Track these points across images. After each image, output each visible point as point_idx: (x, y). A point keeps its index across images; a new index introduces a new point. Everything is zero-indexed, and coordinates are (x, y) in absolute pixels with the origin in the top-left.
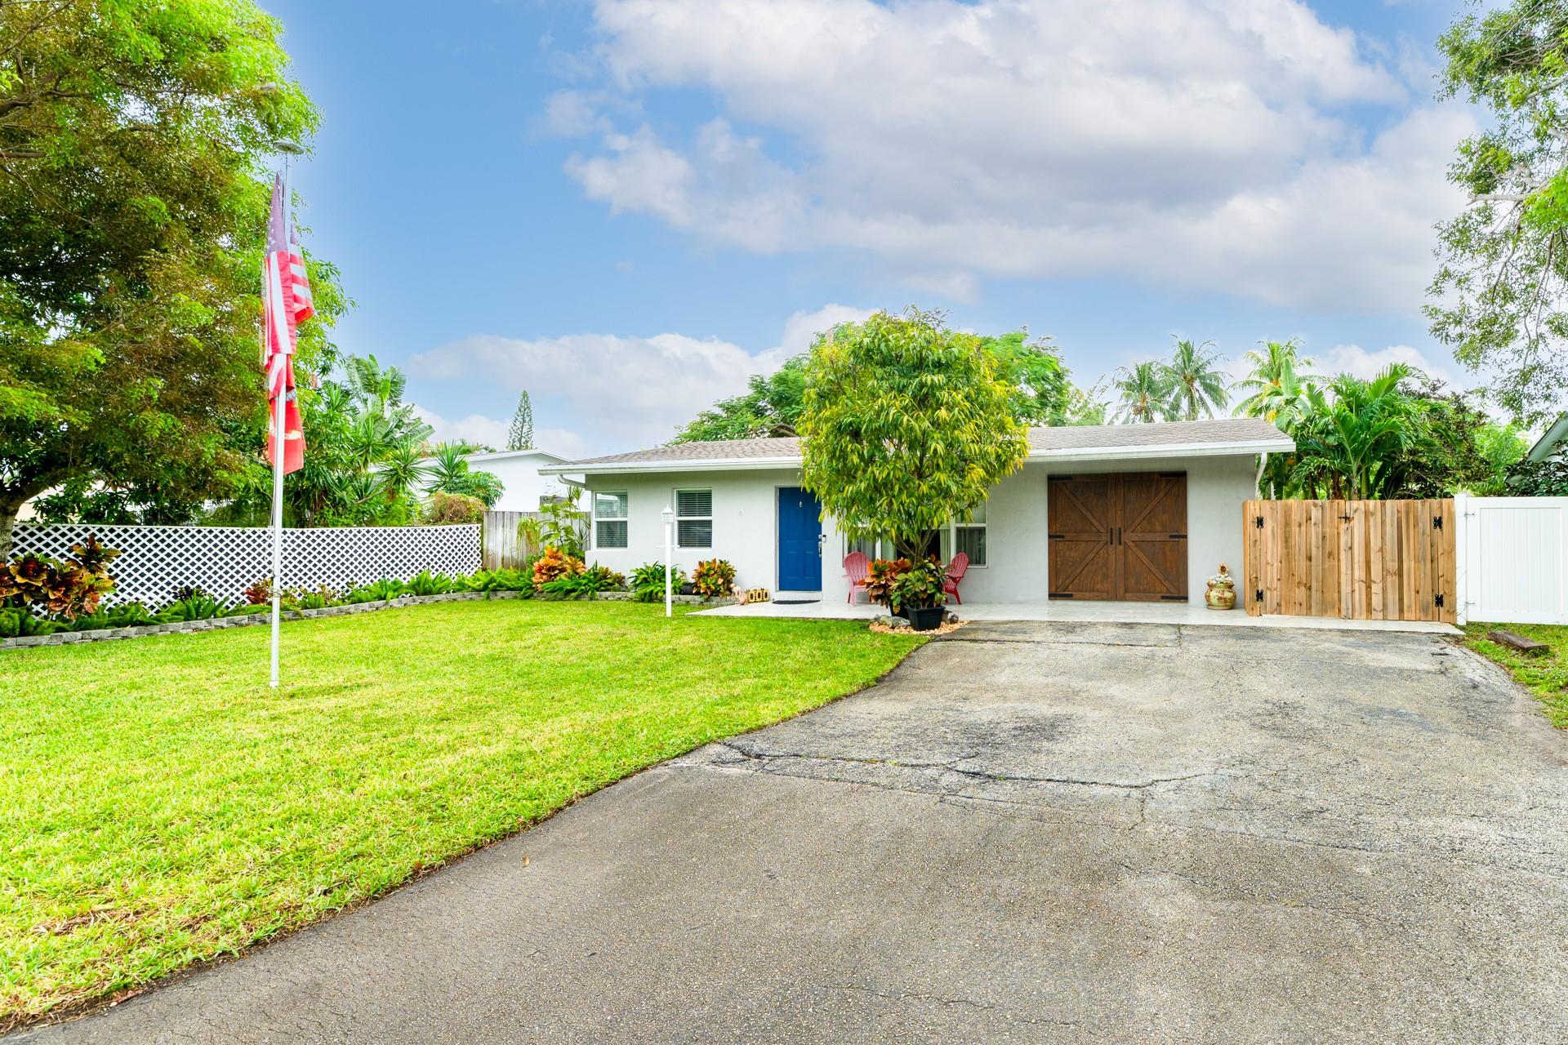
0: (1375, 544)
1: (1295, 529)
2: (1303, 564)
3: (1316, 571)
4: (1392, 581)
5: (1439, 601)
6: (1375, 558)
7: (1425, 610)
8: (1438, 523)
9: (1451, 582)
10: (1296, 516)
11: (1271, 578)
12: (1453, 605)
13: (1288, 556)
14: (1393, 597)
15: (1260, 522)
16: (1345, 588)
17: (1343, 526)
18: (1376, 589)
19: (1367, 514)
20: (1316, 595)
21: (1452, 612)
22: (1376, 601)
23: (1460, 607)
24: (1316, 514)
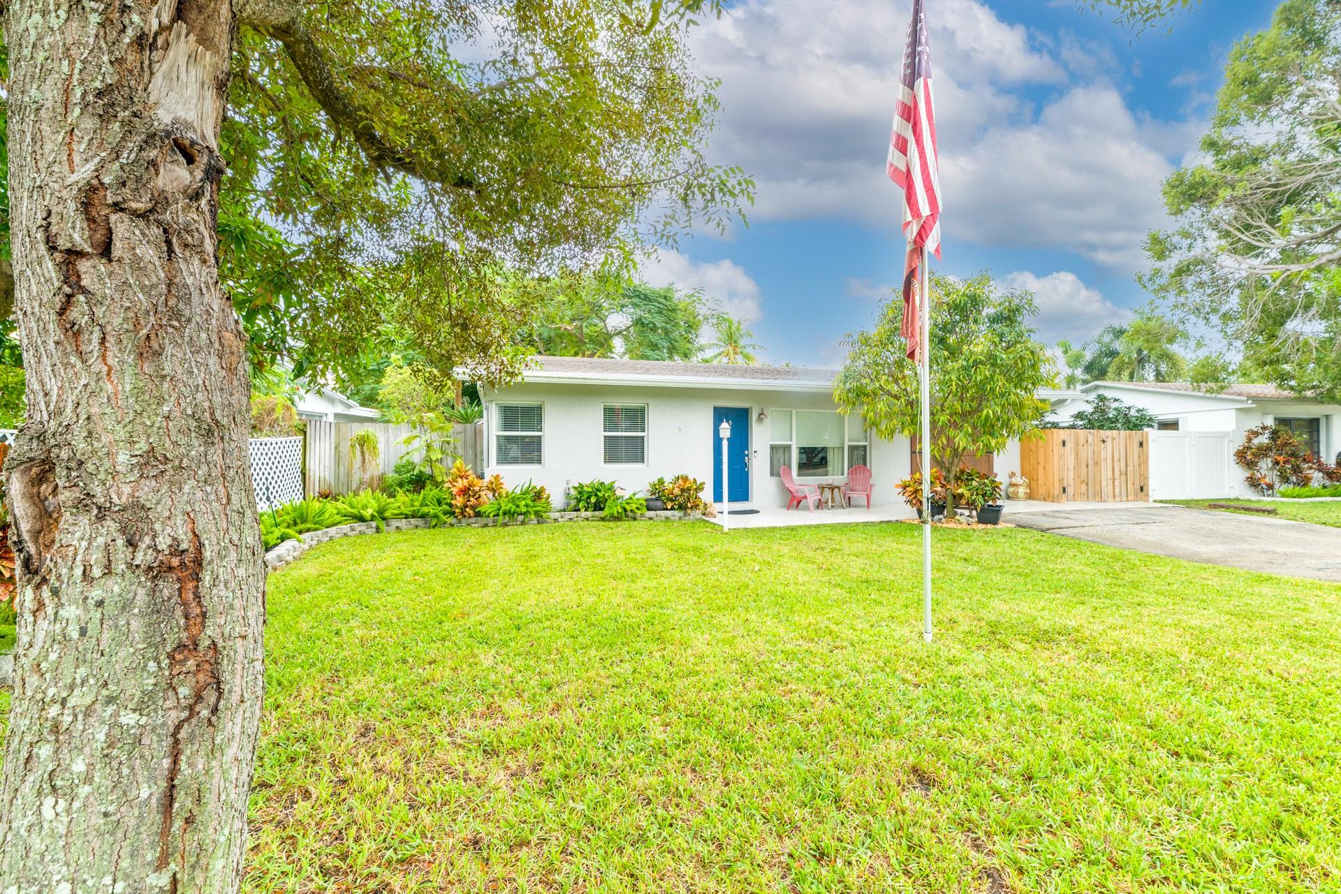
0: (1116, 457)
1: (1081, 448)
2: (1084, 469)
3: (1091, 475)
4: (1123, 477)
5: (1142, 489)
6: (1116, 464)
7: (1136, 494)
8: (1141, 444)
9: (1146, 478)
10: (1082, 440)
11: (1070, 481)
12: (1148, 491)
13: (1077, 466)
14: (1124, 488)
15: (1064, 443)
16: (1104, 484)
17: (1103, 446)
18: (1117, 483)
19: (1113, 439)
20: (1091, 489)
21: (1147, 495)
22: (1117, 492)
23: (1151, 493)
24: (1090, 439)
